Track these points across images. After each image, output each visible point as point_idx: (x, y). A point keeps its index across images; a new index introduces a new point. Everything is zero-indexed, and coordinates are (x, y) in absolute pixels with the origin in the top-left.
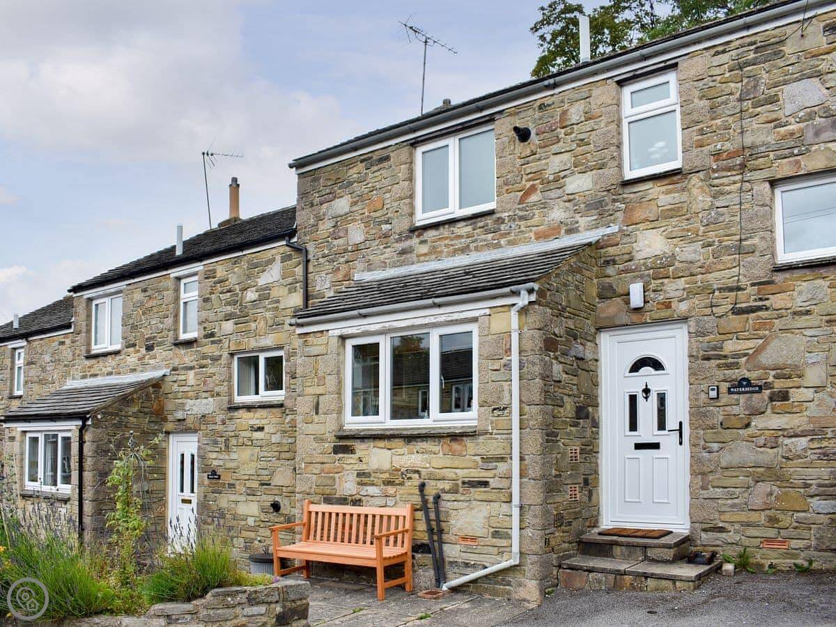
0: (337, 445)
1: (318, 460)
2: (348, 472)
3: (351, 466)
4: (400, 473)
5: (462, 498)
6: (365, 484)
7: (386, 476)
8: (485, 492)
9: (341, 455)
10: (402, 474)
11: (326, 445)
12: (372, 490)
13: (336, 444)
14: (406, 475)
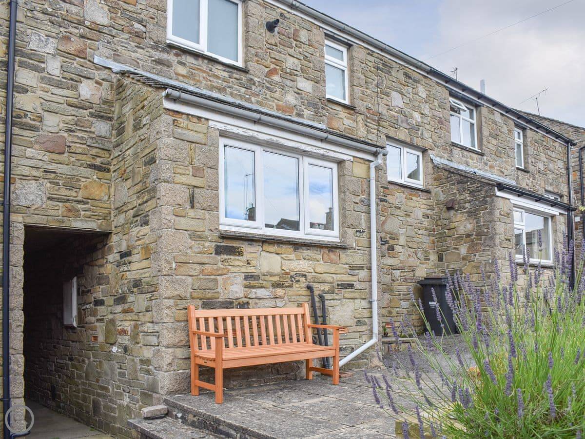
0: (221, 246)
1: (196, 260)
2: (234, 274)
3: (238, 268)
4: (289, 276)
5: (337, 297)
6: (254, 287)
7: (276, 278)
8: (352, 292)
9: (225, 257)
10: (292, 277)
11: (207, 244)
12: (261, 293)
13: (219, 244)
14: (295, 279)
